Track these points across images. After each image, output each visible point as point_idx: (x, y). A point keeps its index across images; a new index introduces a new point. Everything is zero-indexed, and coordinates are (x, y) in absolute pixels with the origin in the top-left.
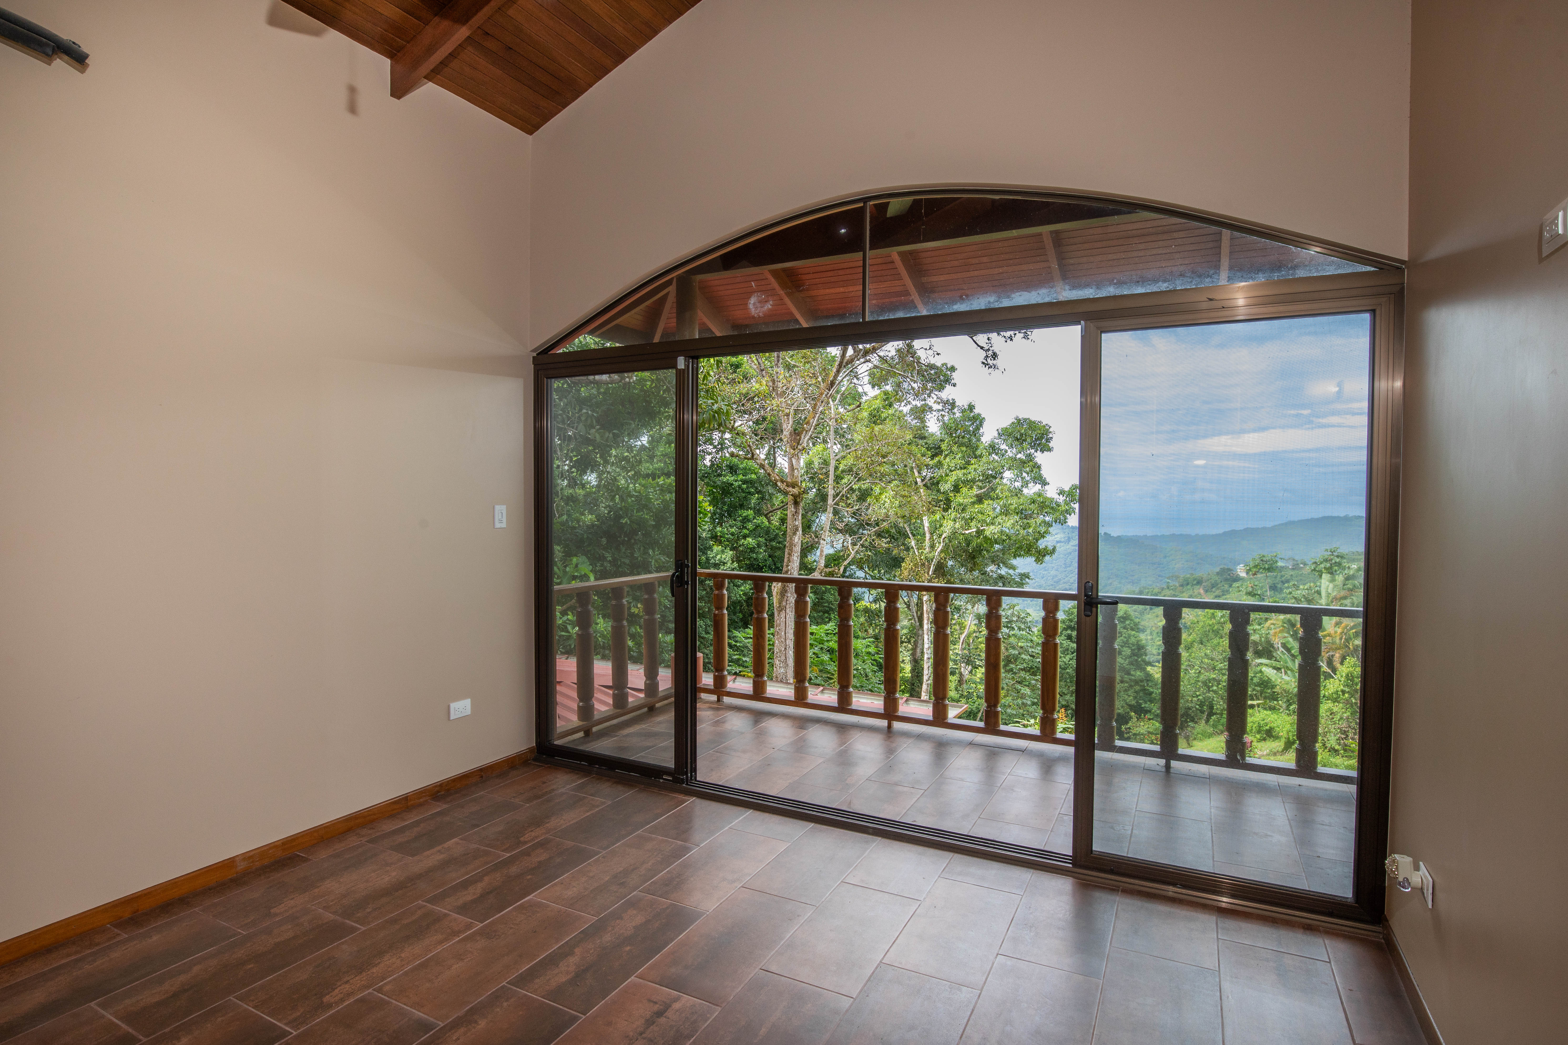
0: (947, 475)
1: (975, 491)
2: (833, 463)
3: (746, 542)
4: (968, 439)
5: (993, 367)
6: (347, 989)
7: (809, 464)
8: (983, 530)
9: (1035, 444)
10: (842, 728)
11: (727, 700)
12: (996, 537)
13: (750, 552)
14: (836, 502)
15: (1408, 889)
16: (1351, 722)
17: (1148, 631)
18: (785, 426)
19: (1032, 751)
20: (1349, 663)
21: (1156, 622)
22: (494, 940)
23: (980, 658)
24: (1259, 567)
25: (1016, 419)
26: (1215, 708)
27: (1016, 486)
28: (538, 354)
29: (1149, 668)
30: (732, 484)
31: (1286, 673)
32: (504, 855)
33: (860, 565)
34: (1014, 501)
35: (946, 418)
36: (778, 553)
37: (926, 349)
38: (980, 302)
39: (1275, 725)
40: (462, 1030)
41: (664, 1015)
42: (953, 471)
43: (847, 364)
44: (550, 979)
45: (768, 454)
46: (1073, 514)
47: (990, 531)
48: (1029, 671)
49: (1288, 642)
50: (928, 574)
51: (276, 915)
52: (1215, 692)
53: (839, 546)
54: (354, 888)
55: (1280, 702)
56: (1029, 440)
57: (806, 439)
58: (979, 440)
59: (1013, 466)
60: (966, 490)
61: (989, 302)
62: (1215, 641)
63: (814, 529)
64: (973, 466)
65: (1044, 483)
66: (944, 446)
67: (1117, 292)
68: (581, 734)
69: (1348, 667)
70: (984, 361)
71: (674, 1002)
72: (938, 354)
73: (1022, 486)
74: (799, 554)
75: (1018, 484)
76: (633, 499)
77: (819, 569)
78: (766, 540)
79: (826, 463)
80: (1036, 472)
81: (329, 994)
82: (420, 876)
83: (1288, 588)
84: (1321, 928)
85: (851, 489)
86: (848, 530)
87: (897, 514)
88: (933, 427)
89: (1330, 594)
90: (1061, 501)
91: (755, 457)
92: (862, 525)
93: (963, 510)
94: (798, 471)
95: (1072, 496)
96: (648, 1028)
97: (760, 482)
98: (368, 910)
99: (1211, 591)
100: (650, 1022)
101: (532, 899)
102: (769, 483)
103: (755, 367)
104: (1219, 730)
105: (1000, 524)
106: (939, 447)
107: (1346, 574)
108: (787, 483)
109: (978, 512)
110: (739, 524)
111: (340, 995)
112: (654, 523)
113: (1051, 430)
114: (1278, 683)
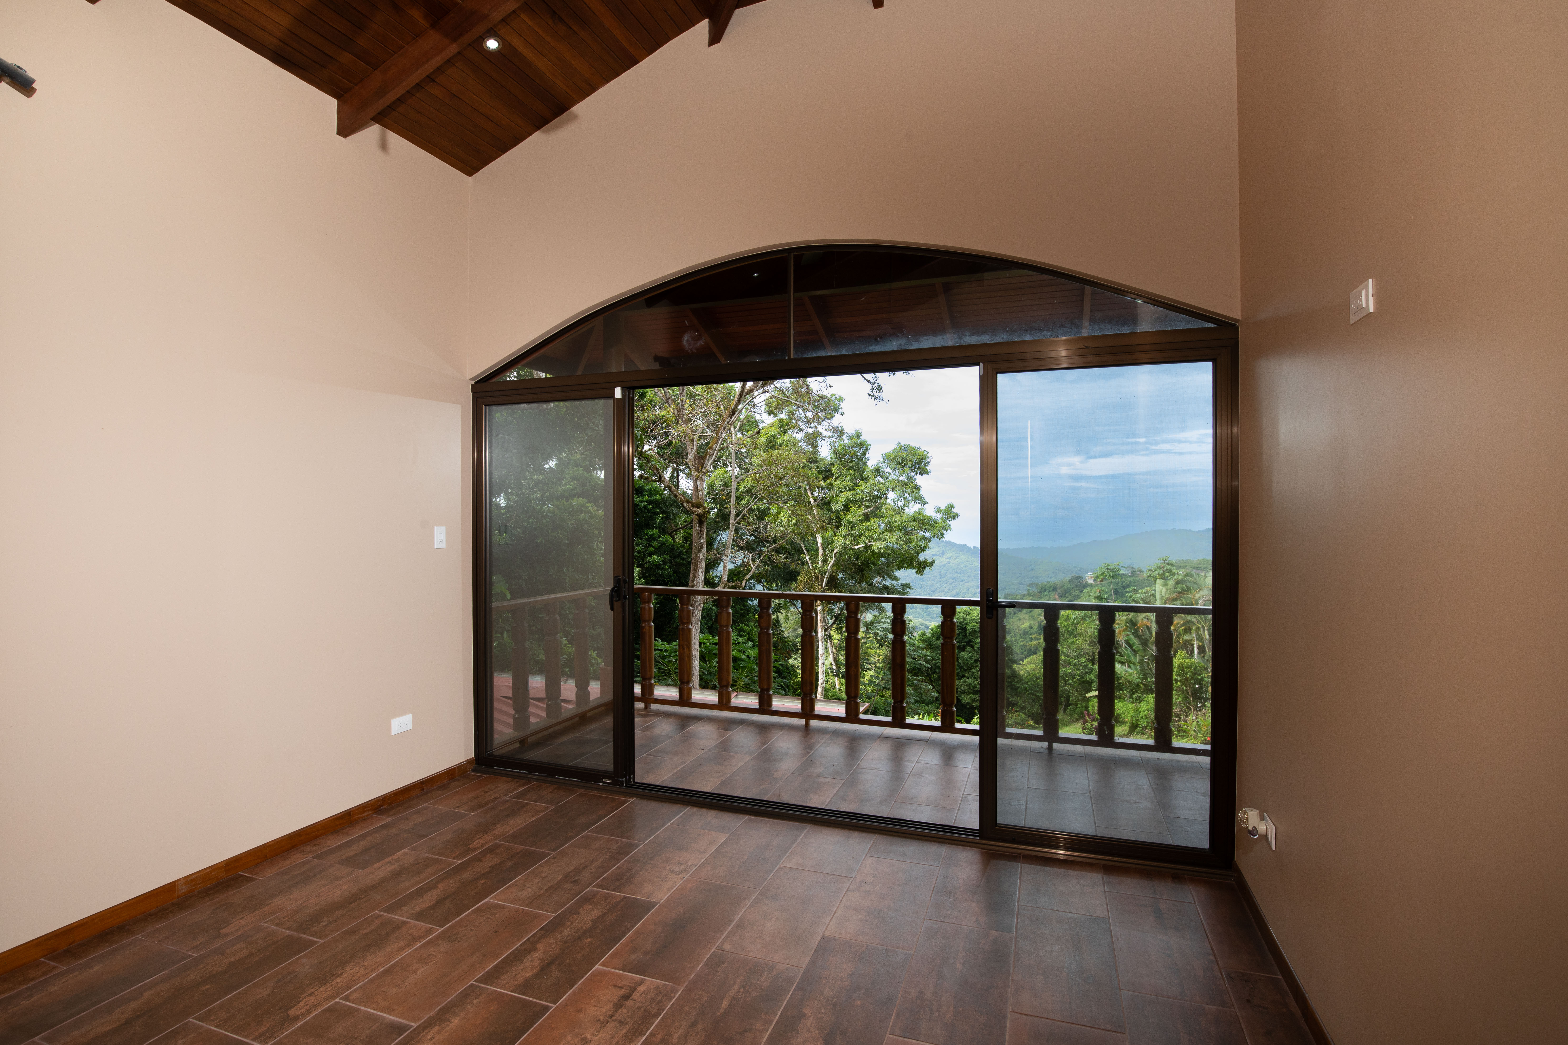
0: (837, 496)
1: (863, 510)
2: (734, 485)
3: (651, 560)
4: (856, 462)
5: (879, 398)
6: (313, 1001)
7: (711, 486)
8: (871, 545)
9: (915, 468)
10: (763, 728)
11: (653, 706)
12: (882, 551)
13: (655, 568)
14: (737, 521)
15: (1256, 836)
16: (1183, 707)
17: (1013, 634)
18: (690, 451)
19: (934, 741)
20: (1180, 655)
21: (1019, 625)
22: (455, 943)
23: (868, 662)
24: (1105, 575)
25: (898, 445)
26: (1071, 699)
27: (899, 505)
28: (476, 383)
29: (1015, 666)
30: (638, 505)
31: (1129, 666)
32: (455, 863)
33: (758, 578)
34: (897, 518)
35: (837, 444)
36: (683, 569)
37: (820, 382)
38: (892, 345)
39: (1121, 712)
40: (436, 1029)
41: (631, 998)
42: (843, 492)
43: (747, 394)
44: (516, 975)
45: (671, 477)
46: (949, 530)
47: (877, 546)
48: (911, 672)
49: (1131, 638)
50: (822, 586)
51: (227, 935)
52: (1071, 685)
53: (738, 562)
54: (305, 904)
55: (1125, 692)
56: (909, 464)
57: (710, 462)
58: (865, 464)
59: (896, 487)
60: (855, 509)
61: (901, 345)
62: (1070, 640)
63: (715, 546)
64: (861, 488)
65: (924, 503)
66: (834, 470)
67: (1010, 339)
68: (517, 745)
69: (1179, 659)
70: (871, 393)
71: (639, 985)
72: (830, 386)
73: (904, 505)
74: (704, 570)
75: (900, 504)
76: (548, 519)
77: (722, 583)
78: (670, 557)
79: (727, 485)
80: (916, 493)
81: (294, 1007)
82: (373, 888)
83: (1128, 592)
84: (1185, 876)
85: (751, 509)
86: (748, 547)
87: (794, 531)
88: (825, 451)
89: (1163, 596)
90: (938, 518)
91: (662, 479)
92: (760, 542)
93: (853, 527)
94: (702, 492)
95: (948, 514)
96: (616, 1011)
97: (665, 503)
98: (323, 924)
99: (1065, 597)
100: (618, 1006)
101: (489, 901)
102: (673, 504)
103: (661, 395)
104: (1075, 718)
105: (885, 540)
106: (830, 471)
107: (1175, 579)
108: (692, 503)
109: (866, 529)
110: (645, 542)
111: (305, 1007)
112: (568, 542)
113: (929, 455)
114: (1123, 675)
